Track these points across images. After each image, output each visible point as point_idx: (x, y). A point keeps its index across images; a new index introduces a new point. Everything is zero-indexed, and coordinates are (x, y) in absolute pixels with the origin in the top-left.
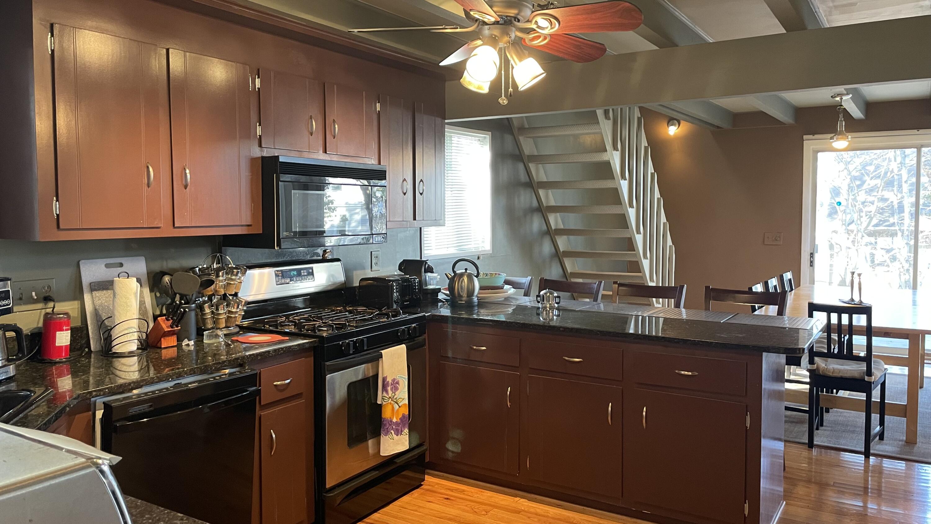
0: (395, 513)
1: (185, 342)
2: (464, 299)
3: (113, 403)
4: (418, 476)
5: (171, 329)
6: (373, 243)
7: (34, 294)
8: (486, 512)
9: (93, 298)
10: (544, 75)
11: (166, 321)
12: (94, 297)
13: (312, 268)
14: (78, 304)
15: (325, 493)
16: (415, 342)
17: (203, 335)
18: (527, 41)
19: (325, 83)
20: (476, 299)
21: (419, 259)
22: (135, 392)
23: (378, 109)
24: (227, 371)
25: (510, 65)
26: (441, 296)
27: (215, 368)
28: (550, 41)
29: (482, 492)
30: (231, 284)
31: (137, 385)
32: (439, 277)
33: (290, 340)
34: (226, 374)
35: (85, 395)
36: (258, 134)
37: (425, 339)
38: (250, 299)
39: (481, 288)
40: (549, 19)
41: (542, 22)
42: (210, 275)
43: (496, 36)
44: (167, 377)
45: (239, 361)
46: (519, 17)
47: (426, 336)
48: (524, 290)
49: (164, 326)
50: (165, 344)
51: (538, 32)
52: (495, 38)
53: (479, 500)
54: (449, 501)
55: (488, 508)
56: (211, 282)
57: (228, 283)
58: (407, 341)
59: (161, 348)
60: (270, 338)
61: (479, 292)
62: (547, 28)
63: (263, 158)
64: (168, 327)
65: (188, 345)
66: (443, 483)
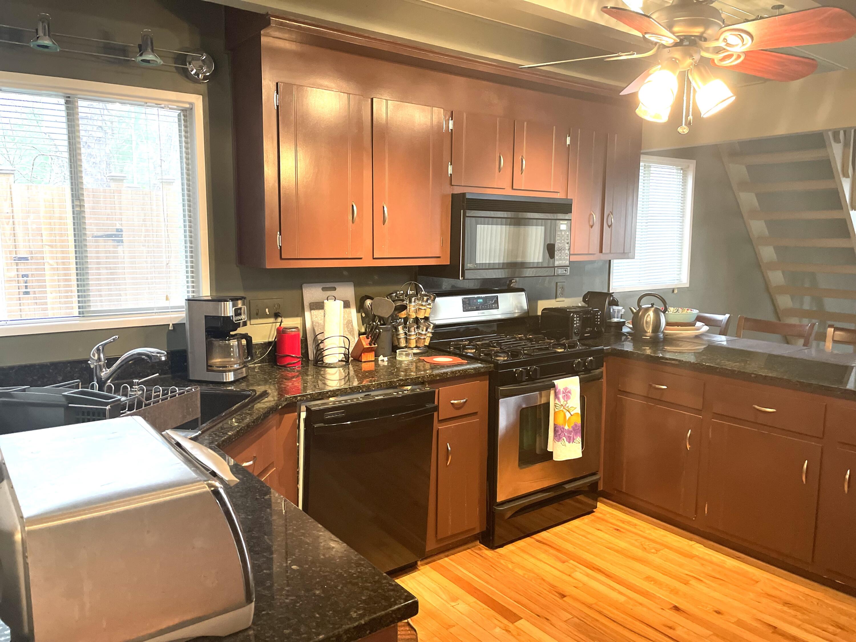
0: (563, 535)
1: (381, 358)
2: (648, 334)
3: (313, 407)
4: (590, 502)
5: (369, 346)
6: (554, 276)
7: (267, 310)
8: (656, 551)
9: (311, 316)
10: (734, 98)
11: (366, 339)
12: (312, 314)
13: (497, 297)
14: (301, 320)
15: (496, 506)
16: (590, 374)
17: (396, 352)
18: (716, 61)
19: (515, 121)
20: (662, 335)
21: (606, 291)
22: (332, 399)
23: (568, 142)
24: (409, 388)
25: (692, 88)
26: (625, 330)
27: (399, 384)
28: (745, 59)
29: (654, 529)
30: (421, 309)
31: (335, 393)
32: (624, 310)
33: (468, 364)
34: (407, 390)
35: (291, 399)
36: (449, 173)
37: (602, 372)
38: (438, 322)
39: (668, 324)
40: (740, 35)
41: (732, 38)
42: (403, 300)
43: (676, 59)
44: (358, 389)
45: (420, 379)
46: (705, 35)
47: (604, 369)
48: (720, 328)
49: (364, 343)
50: (365, 358)
51: (728, 51)
52: (675, 61)
53: (650, 537)
54: (619, 532)
55: (658, 546)
56: (404, 307)
57: (419, 309)
58: (583, 373)
59: (361, 361)
60: (451, 360)
61: (665, 327)
62: (737, 45)
63: (453, 195)
64: (367, 345)
65: (383, 361)
66: (615, 513)
